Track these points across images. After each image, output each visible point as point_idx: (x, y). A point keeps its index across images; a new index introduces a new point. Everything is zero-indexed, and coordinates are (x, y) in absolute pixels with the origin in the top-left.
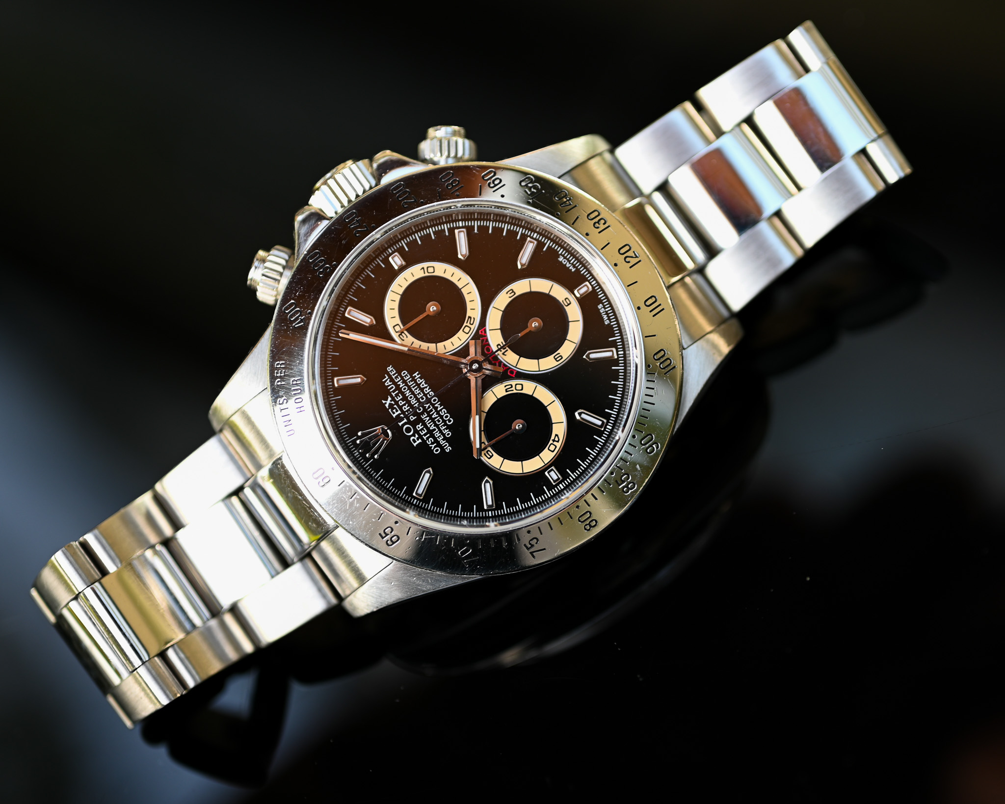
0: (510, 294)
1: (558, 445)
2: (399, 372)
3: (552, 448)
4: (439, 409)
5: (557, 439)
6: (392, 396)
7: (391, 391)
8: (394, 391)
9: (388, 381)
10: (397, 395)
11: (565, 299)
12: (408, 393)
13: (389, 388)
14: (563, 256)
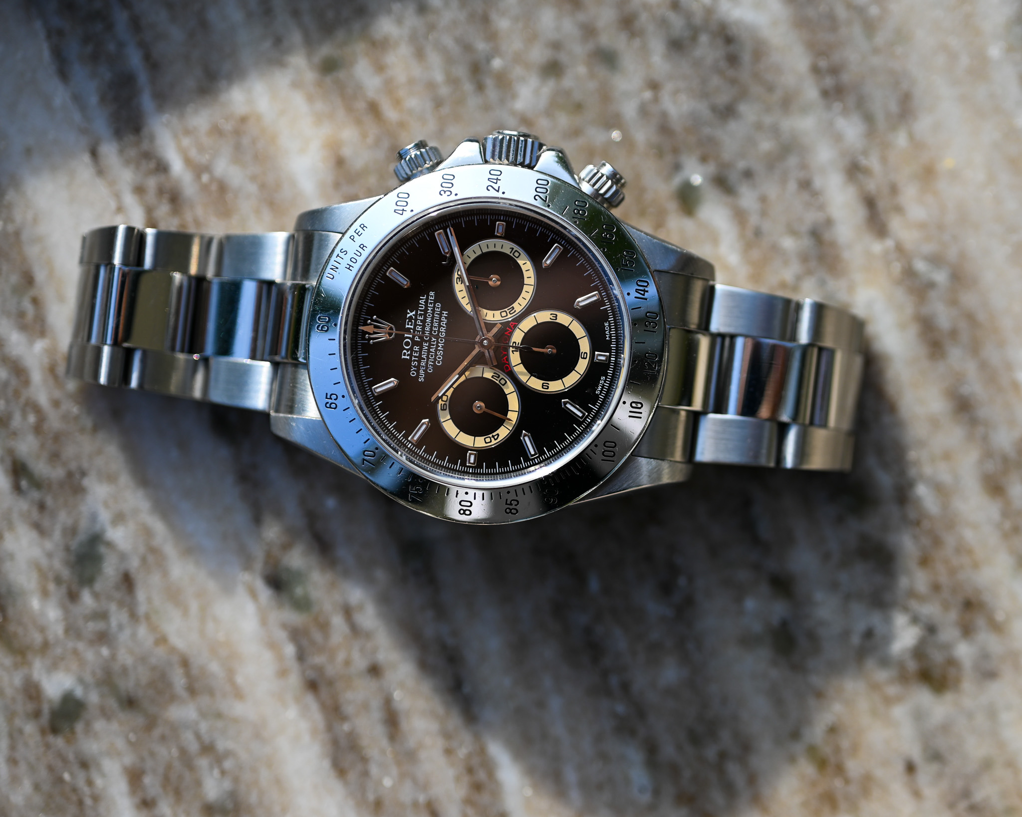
0: (553, 317)
1: (494, 442)
2: (435, 301)
3: (488, 440)
4: (439, 348)
5: (496, 437)
6: (417, 312)
7: (419, 308)
8: (421, 311)
9: (423, 301)
10: (421, 315)
11: (585, 353)
12: (429, 320)
13: (420, 305)
14: (610, 323)
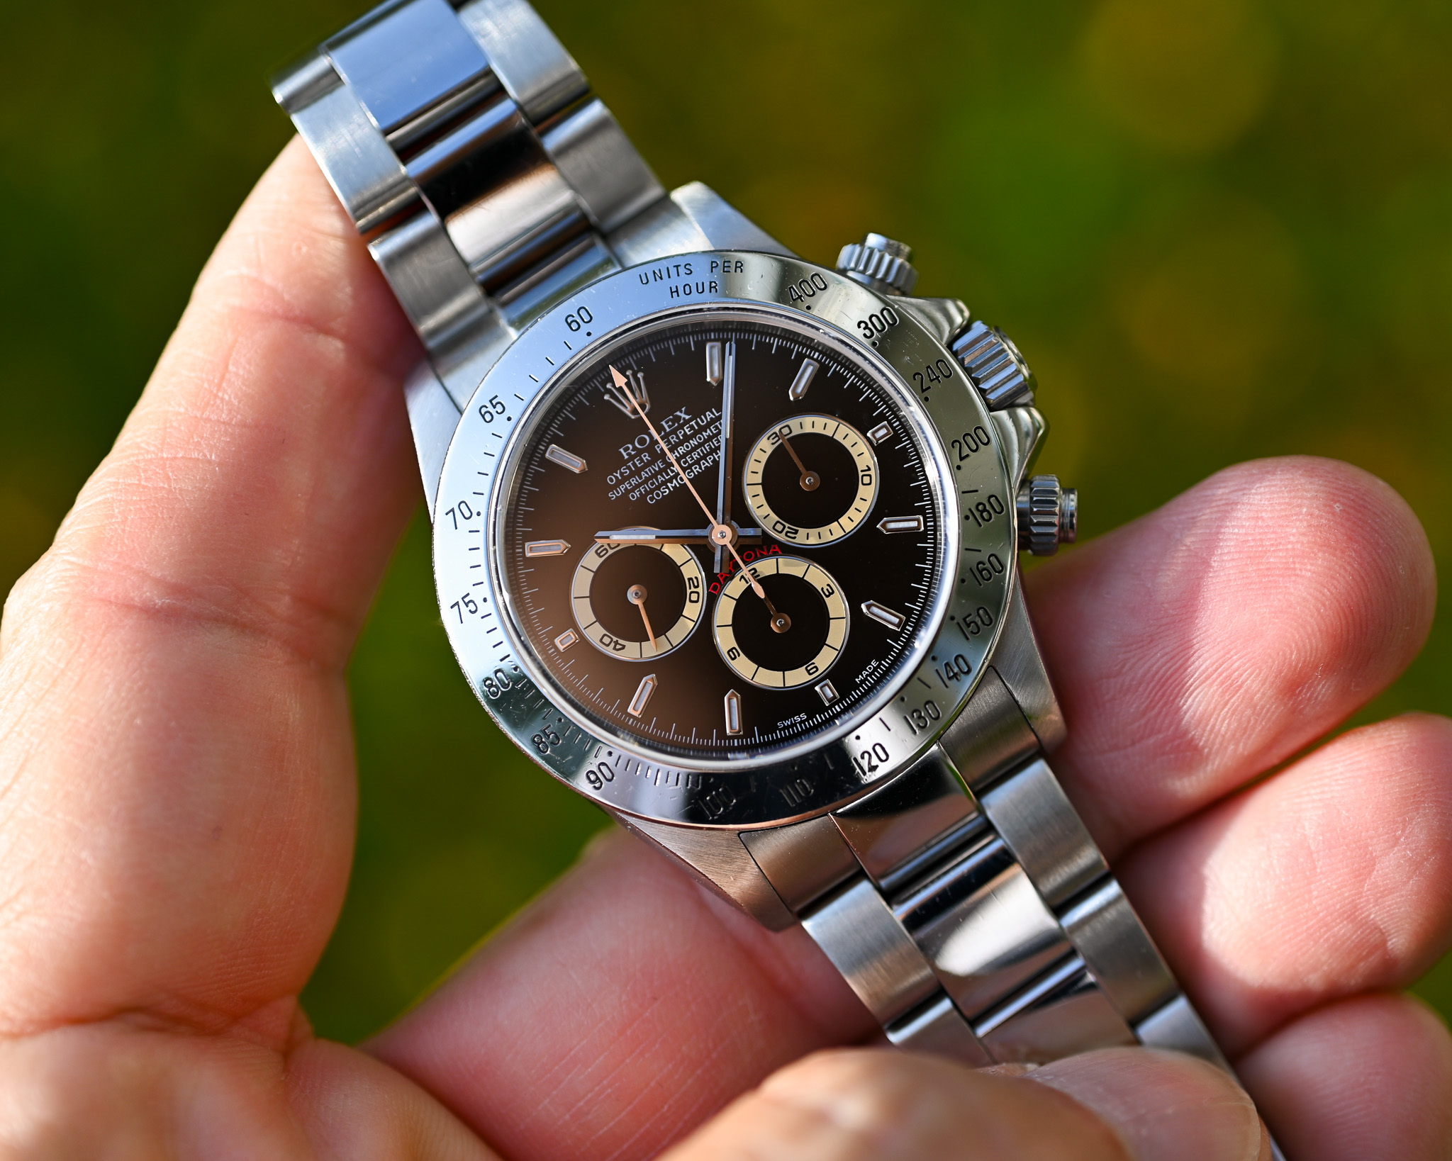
0: (827, 590)
1: (610, 649)
2: (723, 431)
3: (606, 640)
4: (669, 484)
5: (618, 647)
6: (691, 420)
7: (698, 419)
8: (697, 423)
9: (712, 416)
10: (692, 427)
11: (816, 667)
12: (693, 442)
13: (703, 417)
14: (878, 667)
